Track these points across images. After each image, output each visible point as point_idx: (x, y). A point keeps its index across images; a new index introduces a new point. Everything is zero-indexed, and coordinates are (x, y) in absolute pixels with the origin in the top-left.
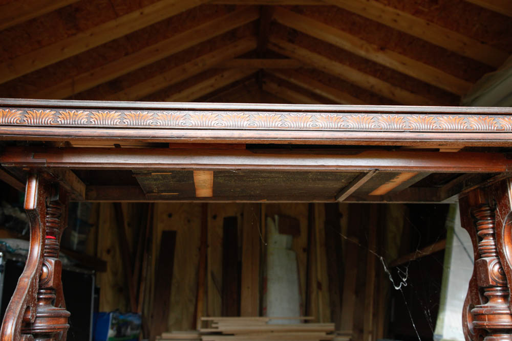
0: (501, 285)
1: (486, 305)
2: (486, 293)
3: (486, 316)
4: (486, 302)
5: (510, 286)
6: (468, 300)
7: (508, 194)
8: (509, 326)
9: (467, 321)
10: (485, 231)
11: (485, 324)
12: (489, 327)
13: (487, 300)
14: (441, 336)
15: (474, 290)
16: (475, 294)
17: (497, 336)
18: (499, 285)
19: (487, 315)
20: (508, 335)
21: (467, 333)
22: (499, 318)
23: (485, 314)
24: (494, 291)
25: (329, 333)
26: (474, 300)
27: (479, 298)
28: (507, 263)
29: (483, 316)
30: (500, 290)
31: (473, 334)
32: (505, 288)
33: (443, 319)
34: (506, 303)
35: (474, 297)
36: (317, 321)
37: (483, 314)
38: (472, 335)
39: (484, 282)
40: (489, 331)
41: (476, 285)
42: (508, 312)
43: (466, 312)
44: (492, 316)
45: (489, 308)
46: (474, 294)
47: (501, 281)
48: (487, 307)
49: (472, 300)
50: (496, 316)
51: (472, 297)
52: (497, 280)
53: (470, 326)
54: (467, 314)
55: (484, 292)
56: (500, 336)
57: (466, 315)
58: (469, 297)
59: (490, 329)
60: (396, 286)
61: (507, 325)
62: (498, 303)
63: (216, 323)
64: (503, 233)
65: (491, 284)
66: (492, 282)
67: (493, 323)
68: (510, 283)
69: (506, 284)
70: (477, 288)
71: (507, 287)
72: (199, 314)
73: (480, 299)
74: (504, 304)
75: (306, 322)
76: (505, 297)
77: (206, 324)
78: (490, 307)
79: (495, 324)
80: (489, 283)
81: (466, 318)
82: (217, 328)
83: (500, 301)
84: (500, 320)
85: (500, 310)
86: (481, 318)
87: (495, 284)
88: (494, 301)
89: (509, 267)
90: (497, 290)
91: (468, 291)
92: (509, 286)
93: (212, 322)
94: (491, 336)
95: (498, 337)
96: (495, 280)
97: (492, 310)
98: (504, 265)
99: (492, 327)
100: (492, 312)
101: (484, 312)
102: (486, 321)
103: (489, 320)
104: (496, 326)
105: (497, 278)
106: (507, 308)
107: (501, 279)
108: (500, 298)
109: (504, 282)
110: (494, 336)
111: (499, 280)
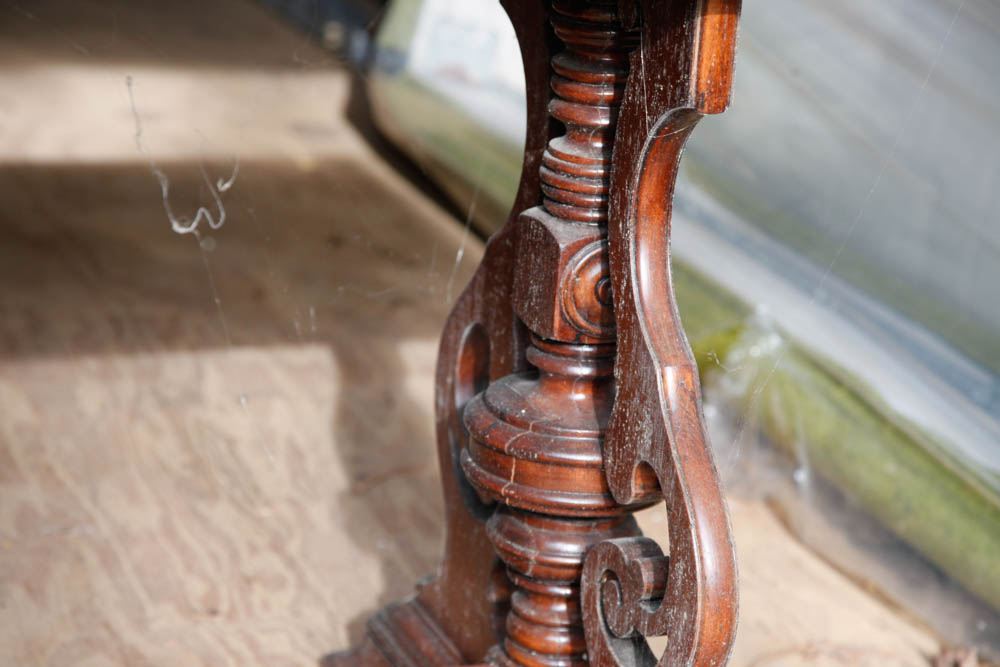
0: (596, 342)
2: (535, 357)
3: (514, 461)
7: (692, 29)
8: (588, 509)
9: (453, 373)
10: (579, 113)
11: (503, 490)
12: (515, 505)
18: (587, 339)
19: (517, 458)
22: (558, 479)
23: (511, 456)
24: (566, 356)
28: (629, 288)
29: (500, 460)
30: (588, 356)
37: (501, 453)
39: (533, 312)
42: (596, 458)
44: (532, 468)
45: (530, 432)
47: (596, 329)
48: (524, 423)
50: (551, 469)
52: (582, 321)
58: (479, 298)
60: (176, 217)
61: (580, 509)
64: (639, 166)
65: (556, 335)
66: (562, 330)
67: (534, 492)
68: (623, 366)
69: (613, 337)
76: (599, 384)
79: (540, 498)
80: (551, 332)
85: (568, 446)
86: (496, 463)
87: (571, 334)
88: (555, 390)
89: (634, 310)
90: (576, 356)
95: (543, 531)
96: (575, 326)
97: (539, 443)
98: (618, 288)
99: (524, 506)
100: (536, 456)
101: (509, 448)
102: (508, 478)
103: (521, 478)
104: (540, 505)
105: (585, 318)
106: (596, 440)
107: (598, 321)
108: (581, 387)
109: (606, 330)
110: (529, 524)
111: (591, 323)
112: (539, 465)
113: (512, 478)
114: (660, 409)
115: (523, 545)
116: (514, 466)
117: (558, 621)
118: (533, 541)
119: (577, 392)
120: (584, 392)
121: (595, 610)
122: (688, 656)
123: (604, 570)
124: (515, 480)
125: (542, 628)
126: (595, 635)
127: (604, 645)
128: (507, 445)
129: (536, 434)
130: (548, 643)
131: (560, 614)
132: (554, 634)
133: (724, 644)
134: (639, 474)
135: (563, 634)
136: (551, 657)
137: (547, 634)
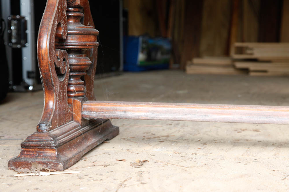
63: (251, 49)
72: (233, 39)
77: (240, 50)
82: (251, 54)
93: (247, 48)
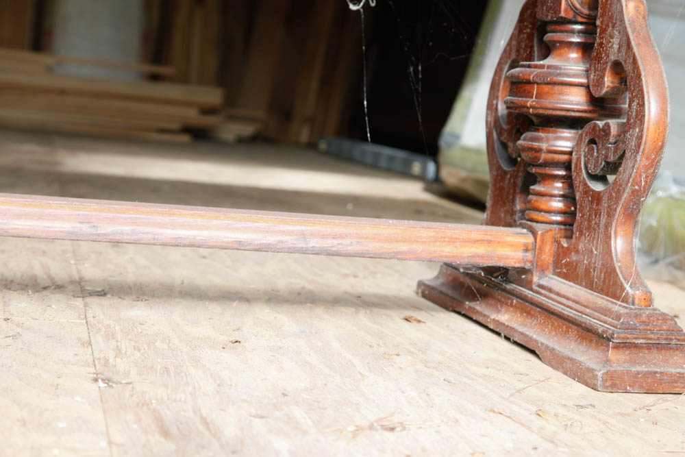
0: (584, 20)
1: (541, 62)
2: (549, 37)
3: (536, 86)
4: (545, 57)
5: (602, 22)
6: (511, 50)
8: (578, 111)
9: (497, 97)
11: (528, 105)
12: (535, 112)
13: (547, 50)
14: (457, 137)
15: (527, 27)
16: (528, 38)
17: (549, 132)
18: (580, 19)
19: (538, 84)
20: (573, 131)
21: (493, 123)
22: (561, 93)
23: (534, 83)
24: (567, 32)
25: (208, 111)
26: (522, 51)
27: (532, 47)
29: (528, 87)
30: (580, 32)
31: (505, 126)
32: (591, 27)
33: (470, 100)
34: (584, 63)
35: (523, 45)
36: (184, 79)
37: (528, 82)
38: (501, 129)
39: (549, 9)
40: (534, 119)
41: (533, 16)
42: (584, 81)
43: (500, 77)
44: (546, 88)
45: (545, 70)
46: (525, 36)
47: (586, 11)
48: (542, 67)
49: (518, 51)
50: (557, 88)
51: (519, 43)
52: (578, 6)
53: (502, 109)
54: (502, 83)
55: (546, 32)
56: (553, 132)
57: (499, 84)
58: (514, 43)
59: (538, 116)
60: (351, 2)
61: (573, 111)
62: (568, 59)
65: (562, 14)
66: (566, 10)
67: (547, 102)
68: (602, 16)
69: (595, 18)
70: (533, 24)
71: (594, 24)
73: (536, 49)
74: (581, 64)
75: (155, 78)
76: (586, 49)
78: (549, 67)
79: (550, 106)
80: (560, 12)
81: (498, 91)
83: (574, 55)
84: (562, 97)
85: (568, 75)
86: (524, 91)
87: (570, 16)
88: (560, 55)
90: (572, 32)
91: (515, 29)
92: (598, 23)
94: (537, 130)
95: (550, 135)
96: (573, 8)
97: (551, 74)
99: (541, 111)
100: (549, 79)
101: (533, 77)
102: (532, 97)
103: (539, 96)
104: (550, 109)
105: (579, 4)
106: (584, 73)
107: (586, 6)
108: (575, 49)
109: (591, 12)
110: (542, 132)
111: (583, 7)
112: (550, 86)
113: (534, 97)
114: (625, 23)
115: (539, 142)
116: (535, 90)
117: (556, 192)
118: (545, 139)
119: (573, 53)
120: (577, 53)
121: (581, 168)
122: (638, 152)
123: (587, 140)
124: (536, 98)
125: (548, 198)
126: (580, 182)
127: (586, 184)
128: (532, 76)
129: (549, 70)
130: (551, 206)
131: (558, 188)
132: (555, 201)
133: (660, 143)
134: (610, 74)
135: (560, 201)
136: (553, 214)
137: (550, 201)
